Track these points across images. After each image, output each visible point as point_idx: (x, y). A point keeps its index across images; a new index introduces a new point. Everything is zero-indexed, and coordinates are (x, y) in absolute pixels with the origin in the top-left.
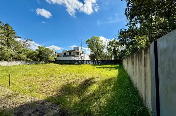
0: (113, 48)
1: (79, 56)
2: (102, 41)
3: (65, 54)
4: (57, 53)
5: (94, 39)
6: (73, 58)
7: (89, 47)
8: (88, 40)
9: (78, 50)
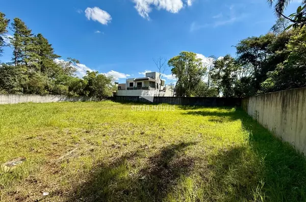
0: (222, 74)
1: (155, 89)
2: (200, 60)
5: (184, 56)
6: (143, 93)
7: (173, 73)
8: (173, 59)
9: (154, 78)
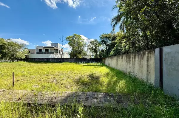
1: (58, 54)
2: (83, 39)
3: (40, 50)
4: (27, 49)
5: (75, 36)
6: (51, 56)
7: (70, 45)
8: (69, 37)
9: (57, 47)
